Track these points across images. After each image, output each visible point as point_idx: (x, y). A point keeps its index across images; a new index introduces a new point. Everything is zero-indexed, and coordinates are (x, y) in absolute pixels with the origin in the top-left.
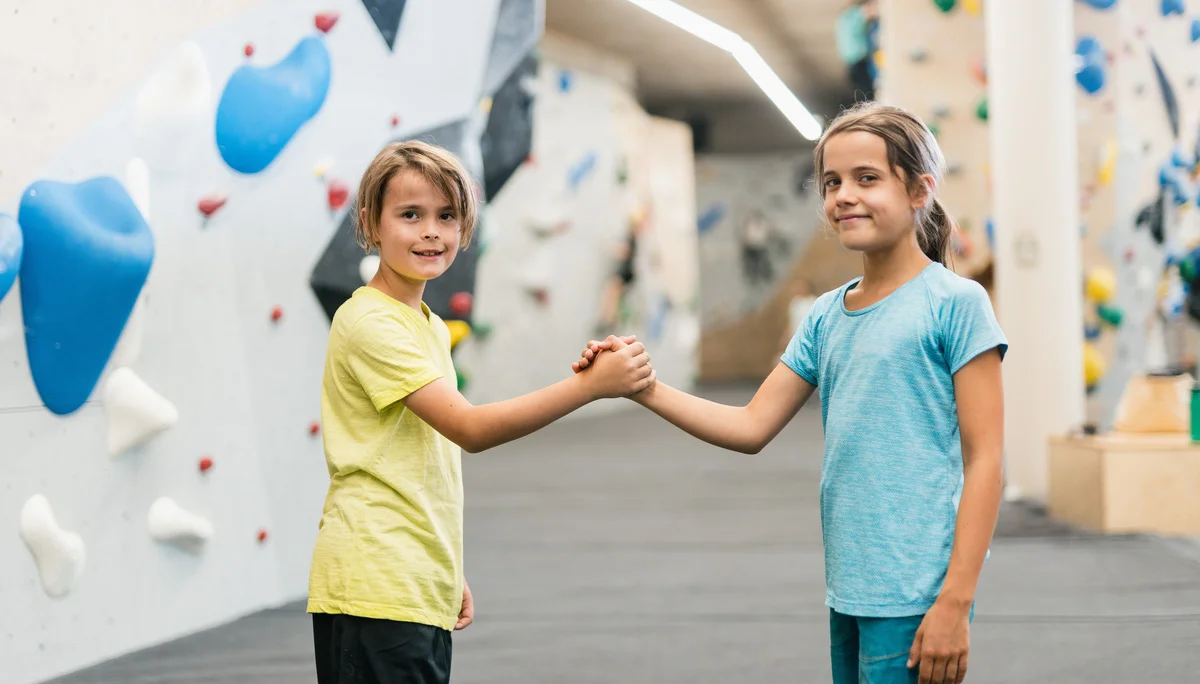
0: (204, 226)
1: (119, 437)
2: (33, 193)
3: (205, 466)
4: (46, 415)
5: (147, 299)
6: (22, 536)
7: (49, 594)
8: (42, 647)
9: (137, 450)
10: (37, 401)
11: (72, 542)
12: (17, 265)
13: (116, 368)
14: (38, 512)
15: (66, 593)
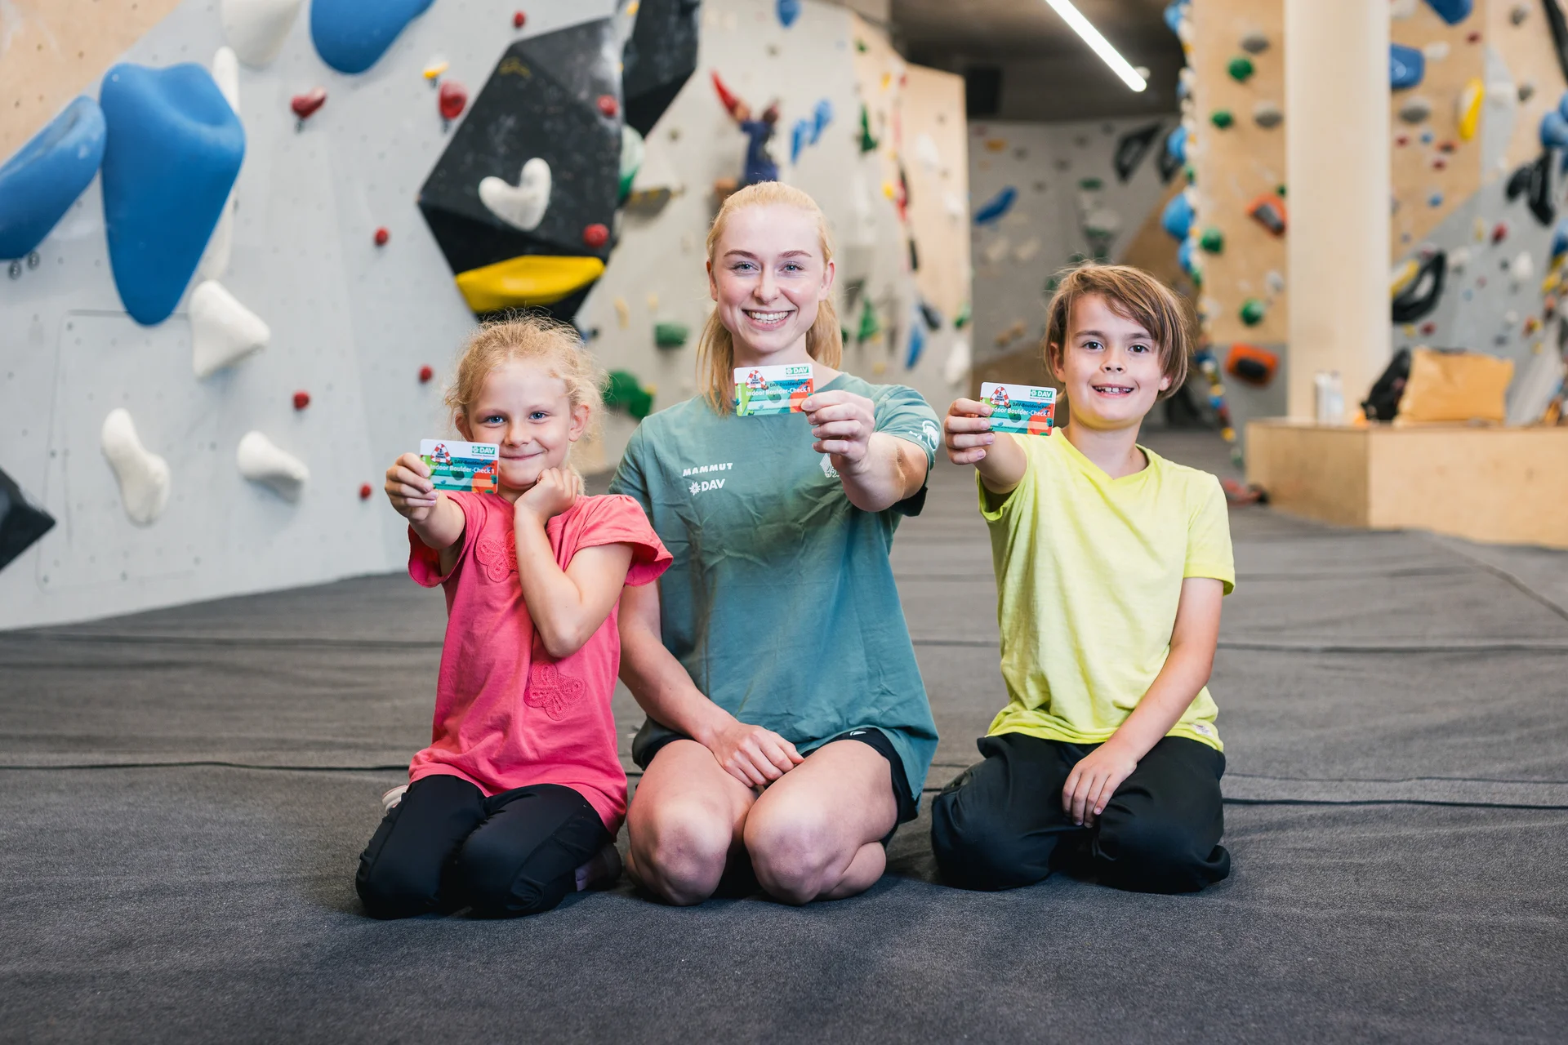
0: (299, 128)
1: (206, 357)
2: (115, 78)
3: (301, 402)
4: (128, 323)
5: (236, 205)
6: (103, 452)
7: (132, 519)
8: (124, 576)
9: (226, 373)
10: (117, 305)
11: (156, 465)
12: (100, 153)
13: (203, 279)
14: (120, 427)
15: (149, 522)
